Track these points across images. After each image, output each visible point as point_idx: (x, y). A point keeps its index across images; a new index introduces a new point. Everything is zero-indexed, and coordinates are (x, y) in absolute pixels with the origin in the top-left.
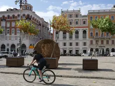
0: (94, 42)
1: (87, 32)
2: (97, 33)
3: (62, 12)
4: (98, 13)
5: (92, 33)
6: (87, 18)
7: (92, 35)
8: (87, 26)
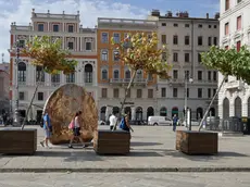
0: (110, 93)
1: (95, 70)
2: (116, 72)
3: (35, 15)
4: (121, 25)
5: (105, 72)
6: (95, 36)
7: (104, 77)
8: (95, 53)
